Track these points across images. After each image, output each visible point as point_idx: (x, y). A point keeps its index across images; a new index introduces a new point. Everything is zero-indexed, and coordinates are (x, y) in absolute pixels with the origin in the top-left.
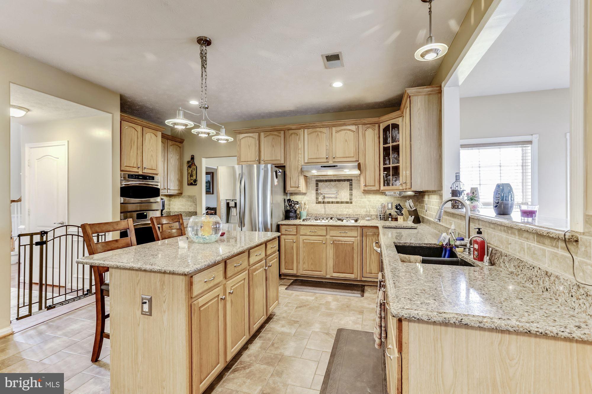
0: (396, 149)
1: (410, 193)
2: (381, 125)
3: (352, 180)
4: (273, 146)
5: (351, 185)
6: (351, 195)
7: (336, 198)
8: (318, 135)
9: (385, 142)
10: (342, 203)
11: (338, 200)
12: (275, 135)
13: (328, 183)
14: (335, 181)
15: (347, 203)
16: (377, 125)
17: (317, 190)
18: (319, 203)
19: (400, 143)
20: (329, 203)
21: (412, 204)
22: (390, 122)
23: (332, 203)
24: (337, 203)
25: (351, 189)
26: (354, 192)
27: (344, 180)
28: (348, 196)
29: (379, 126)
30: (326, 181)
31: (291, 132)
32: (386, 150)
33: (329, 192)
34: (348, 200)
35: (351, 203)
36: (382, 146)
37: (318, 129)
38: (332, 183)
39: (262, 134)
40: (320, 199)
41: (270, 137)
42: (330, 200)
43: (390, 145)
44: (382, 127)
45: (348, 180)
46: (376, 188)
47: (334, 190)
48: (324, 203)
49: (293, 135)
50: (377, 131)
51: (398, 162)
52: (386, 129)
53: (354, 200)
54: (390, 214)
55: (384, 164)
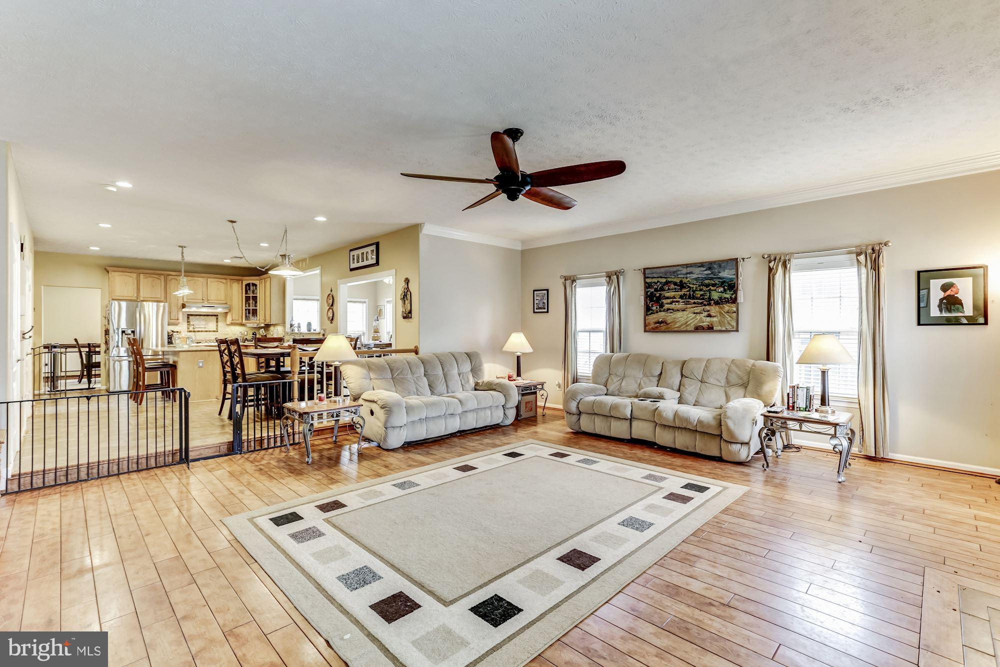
0: (255, 298)
1: (263, 325)
2: (244, 282)
3: (218, 315)
4: (153, 286)
5: (217, 319)
6: (217, 326)
7: (205, 328)
8: (196, 282)
9: (246, 293)
10: (210, 331)
11: (206, 330)
12: (156, 278)
13: (198, 317)
14: (204, 315)
15: (214, 331)
16: (241, 281)
17: (188, 322)
18: (191, 331)
19: (258, 295)
20: (199, 331)
21: (264, 331)
22: (251, 282)
23: (202, 331)
24: (206, 331)
25: (217, 322)
26: (219, 324)
27: (212, 315)
28: (215, 327)
29: (242, 282)
30: (197, 315)
31: (171, 277)
32: (247, 299)
33: (197, 323)
34: (215, 330)
35: (217, 331)
36: (244, 295)
37: (196, 278)
38: (201, 317)
39: (142, 275)
40: (191, 329)
41: (151, 279)
42: (200, 329)
43: (251, 295)
44: (245, 283)
45: (215, 315)
46: (240, 321)
47: (203, 323)
48: (194, 331)
49: (173, 280)
50: (240, 285)
51: (256, 306)
52: (246, 285)
53: (219, 329)
54: (246, 339)
55: (246, 307)
